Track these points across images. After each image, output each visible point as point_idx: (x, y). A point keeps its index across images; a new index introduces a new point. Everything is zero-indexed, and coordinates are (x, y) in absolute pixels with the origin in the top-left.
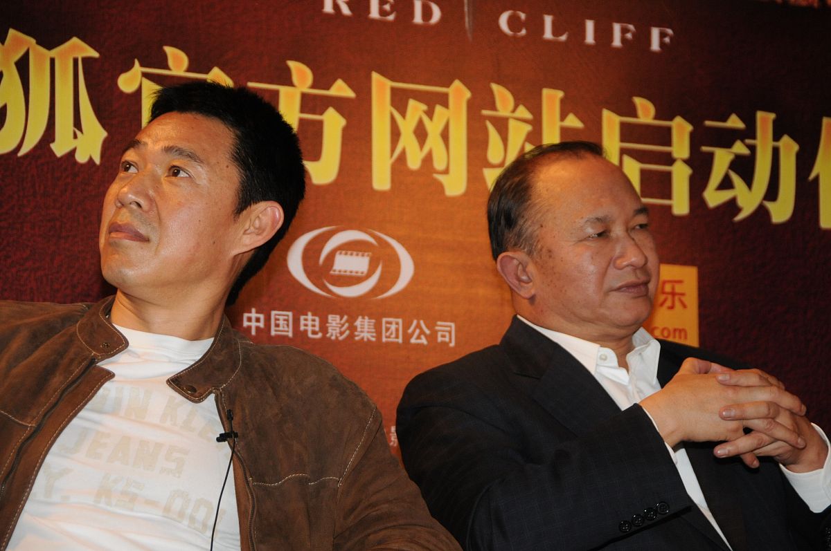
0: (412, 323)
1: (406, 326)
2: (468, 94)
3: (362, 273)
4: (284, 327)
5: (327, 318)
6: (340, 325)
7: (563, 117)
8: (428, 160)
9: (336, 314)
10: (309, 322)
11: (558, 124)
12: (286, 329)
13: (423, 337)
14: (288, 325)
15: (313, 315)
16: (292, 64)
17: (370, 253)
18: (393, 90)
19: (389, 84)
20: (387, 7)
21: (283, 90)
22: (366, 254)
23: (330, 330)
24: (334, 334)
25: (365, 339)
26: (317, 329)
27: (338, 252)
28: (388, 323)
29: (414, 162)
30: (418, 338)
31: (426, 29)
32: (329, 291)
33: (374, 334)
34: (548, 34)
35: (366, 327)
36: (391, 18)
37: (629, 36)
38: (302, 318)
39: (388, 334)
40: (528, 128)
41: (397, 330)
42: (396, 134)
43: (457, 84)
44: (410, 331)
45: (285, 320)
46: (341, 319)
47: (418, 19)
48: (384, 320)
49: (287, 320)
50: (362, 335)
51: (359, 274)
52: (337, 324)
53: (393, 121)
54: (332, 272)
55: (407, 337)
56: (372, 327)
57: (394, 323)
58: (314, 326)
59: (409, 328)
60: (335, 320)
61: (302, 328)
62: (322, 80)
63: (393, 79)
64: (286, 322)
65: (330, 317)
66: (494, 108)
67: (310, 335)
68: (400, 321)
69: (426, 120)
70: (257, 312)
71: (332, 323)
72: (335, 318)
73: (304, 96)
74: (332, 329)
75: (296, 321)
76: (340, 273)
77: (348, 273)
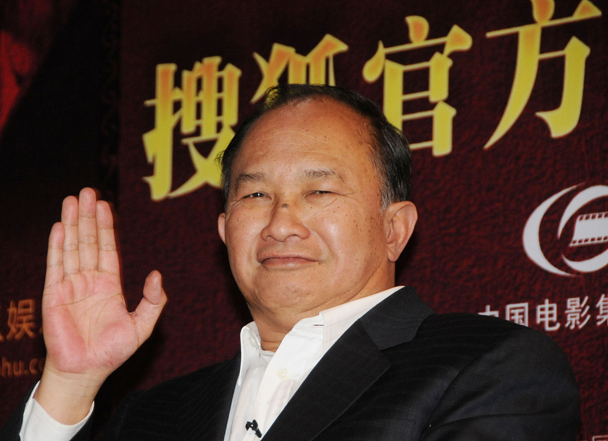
5: (565, 303)
6: (580, 310)
9: (575, 297)
10: (546, 312)
14: (523, 320)
15: (550, 302)
21: (523, 31)
23: (569, 319)
24: (573, 323)
26: (554, 319)
27: (579, 218)
32: (568, 269)
38: (539, 307)
45: (520, 314)
46: (581, 302)
49: (524, 314)
50: (605, 318)
51: (602, 241)
52: (576, 309)
54: (571, 245)
58: (551, 315)
60: (576, 305)
61: (539, 320)
62: (565, 5)
64: (522, 316)
67: (548, 328)
70: (492, 310)
71: (570, 309)
72: (575, 301)
73: (545, 31)
74: (572, 317)
75: (532, 313)
76: (580, 244)
77: (589, 242)
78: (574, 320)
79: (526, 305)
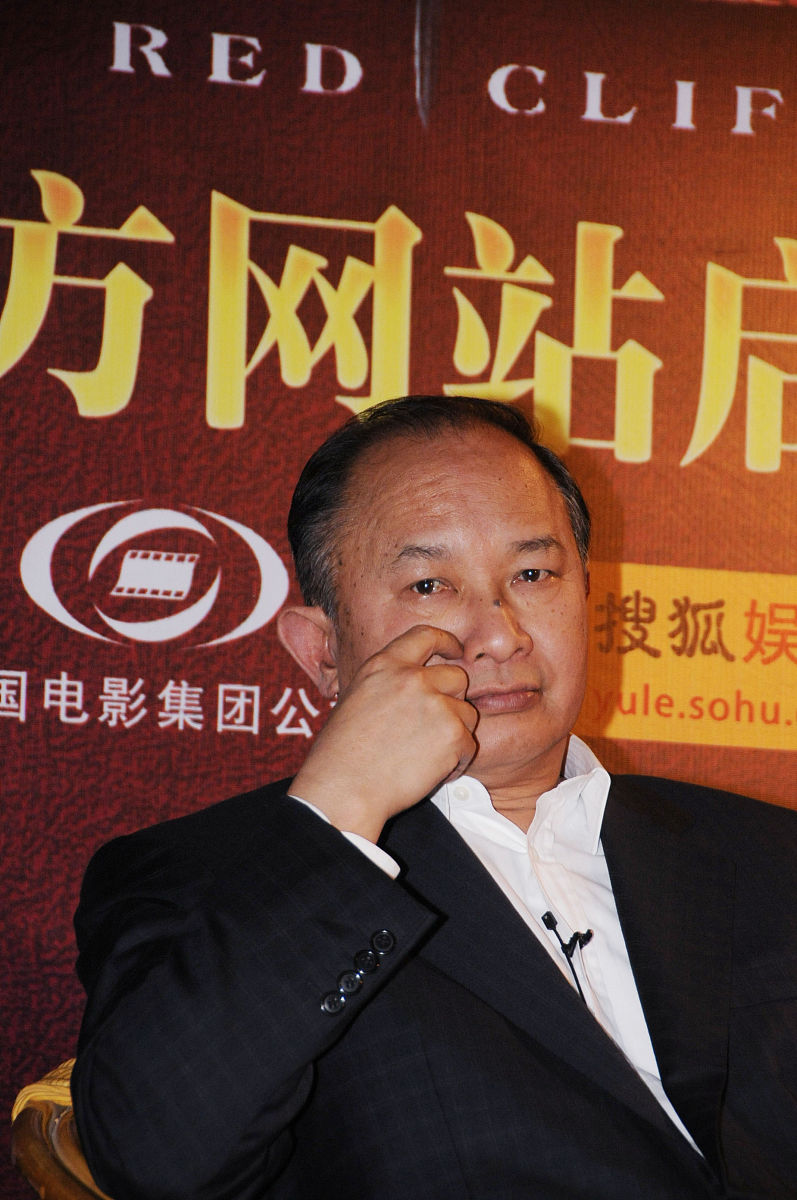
0: (281, 695)
1: (268, 702)
2: (416, 235)
3: (179, 594)
4: (8, 702)
5: (102, 684)
6: (128, 699)
7: (619, 280)
8: (326, 368)
9: (120, 676)
10: (63, 693)
11: (611, 293)
12: (13, 705)
13: (302, 722)
14: (17, 698)
15: (70, 678)
16: (41, 176)
17: (197, 556)
18: (255, 225)
19: (247, 214)
20: (248, 60)
21: (22, 229)
22: (188, 556)
23: (106, 709)
24: (114, 717)
25: (181, 727)
26: (78, 705)
27: (129, 553)
28: (228, 693)
29: (296, 372)
30: (294, 723)
31: (329, 103)
32: (107, 631)
33: (201, 717)
34: (593, 111)
35: (183, 701)
36: (256, 81)
37: (770, 111)
38: (48, 683)
39: (228, 717)
40: (546, 302)
41: (249, 709)
42: (258, 315)
43: (393, 212)
44: (276, 711)
45: (10, 687)
46: (130, 686)
47: (313, 83)
48: (222, 688)
49: (17, 688)
50: (174, 717)
51: (172, 597)
52: (120, 695)
53: (253, 287)
54: (114, 593)
55: (269, 722)
56: (197, 702)
57: (242, 695)
58: (72, 699)
59: (274, 703)
60: (120, 689)
61: (47, 703)
62: (104, 208)
63: (255, 206)
64: (13, 692)
65: (108, 682)
66: (471, 262)
67: (64, 718)
68: (256, 690)
69: (324, 287)
71: (110, 695)
72: (120, 683)
73: (64, 239)
74: (111, 707)
75: (35, 691)
76: (130, 595)
77: (148, 595)
78: (115, 712)
79: (23, 675)
